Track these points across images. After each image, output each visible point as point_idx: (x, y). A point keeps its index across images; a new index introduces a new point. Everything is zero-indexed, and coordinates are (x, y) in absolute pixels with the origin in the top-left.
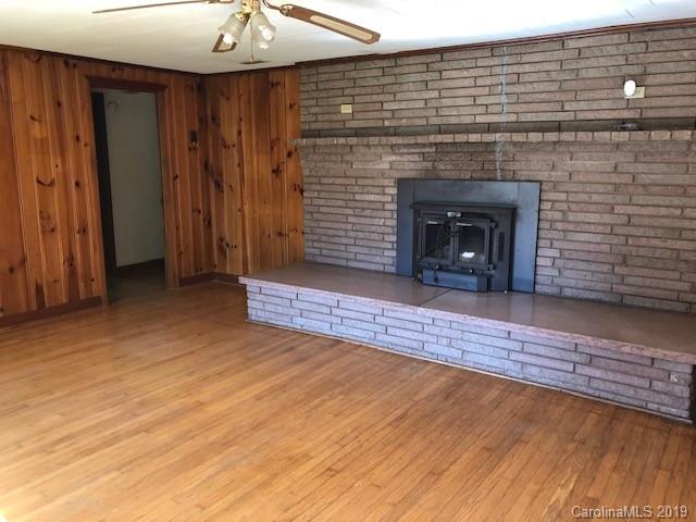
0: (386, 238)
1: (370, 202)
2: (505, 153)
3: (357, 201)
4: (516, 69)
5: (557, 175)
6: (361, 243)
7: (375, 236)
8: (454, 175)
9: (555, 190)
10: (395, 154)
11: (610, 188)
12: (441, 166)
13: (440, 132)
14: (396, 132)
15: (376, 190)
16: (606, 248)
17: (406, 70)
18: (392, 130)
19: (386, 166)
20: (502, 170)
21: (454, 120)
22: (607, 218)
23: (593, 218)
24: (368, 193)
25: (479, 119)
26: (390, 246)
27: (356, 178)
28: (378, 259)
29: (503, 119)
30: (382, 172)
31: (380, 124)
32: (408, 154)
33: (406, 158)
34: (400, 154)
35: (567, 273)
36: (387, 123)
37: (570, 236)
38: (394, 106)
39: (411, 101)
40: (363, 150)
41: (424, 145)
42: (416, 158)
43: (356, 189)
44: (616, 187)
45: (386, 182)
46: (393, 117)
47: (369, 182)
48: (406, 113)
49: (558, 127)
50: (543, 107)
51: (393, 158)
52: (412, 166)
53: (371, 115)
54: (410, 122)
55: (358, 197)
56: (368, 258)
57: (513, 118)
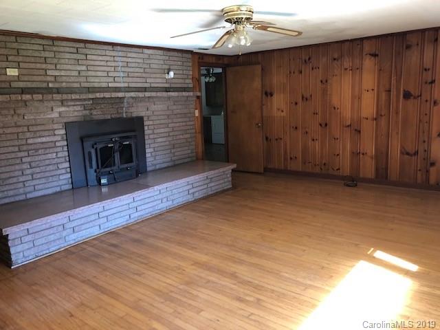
0: (60, 166)
1: (42, 143)
2: (128, 103)
3: (28, 144)
4: (125, 59)
5: (149, 113)
6: (39, 176)
7: (51, 167)
8: (102, 117)
9: (148, 120)
10: (65, 106)
11: (166, 117)
12: (94, 112)
13: (89, 92)
14: (58, 91)
15: (46, 133)
16: (167, 143)
17: (62, 49)
18: (54, 90)
19: (57, 115)
20: (126, 112)
21: (96, 85)
22: (167, 130)
23: (162, 130)
24: (40, 137)
25: (110, 85)
26: (64, 171)
27: (28, 126)
28: (55, 184)
29: (122, 85)
30: (53, 120)
31: (44, 85)
32: (74, 105)
33: (71, 109)
34: (68, 106)
35: (157, 158)
36: (51, 85)
37: (156, 141)
38: (57, 73)
39: (68, 71)
40: (36, 104)
41: (85, 100)
42: (79, 108)
43: (28, 135)
44: (168, 116)
45: (56, 126)
46: (56, 81)
47: (39, 128)
48: (64, 79)
49: (145, 90)
50: (138, 80)
51: (63, 109)
52: (76, 114)
53: (35, 78)
54: (69, 85)
55: (30, 141)
56: (47, 186)
57: (126, 85)
